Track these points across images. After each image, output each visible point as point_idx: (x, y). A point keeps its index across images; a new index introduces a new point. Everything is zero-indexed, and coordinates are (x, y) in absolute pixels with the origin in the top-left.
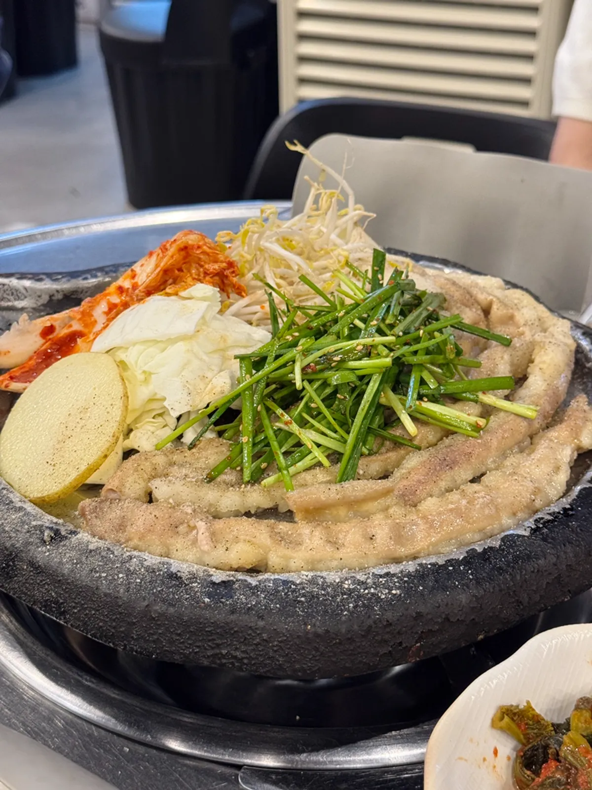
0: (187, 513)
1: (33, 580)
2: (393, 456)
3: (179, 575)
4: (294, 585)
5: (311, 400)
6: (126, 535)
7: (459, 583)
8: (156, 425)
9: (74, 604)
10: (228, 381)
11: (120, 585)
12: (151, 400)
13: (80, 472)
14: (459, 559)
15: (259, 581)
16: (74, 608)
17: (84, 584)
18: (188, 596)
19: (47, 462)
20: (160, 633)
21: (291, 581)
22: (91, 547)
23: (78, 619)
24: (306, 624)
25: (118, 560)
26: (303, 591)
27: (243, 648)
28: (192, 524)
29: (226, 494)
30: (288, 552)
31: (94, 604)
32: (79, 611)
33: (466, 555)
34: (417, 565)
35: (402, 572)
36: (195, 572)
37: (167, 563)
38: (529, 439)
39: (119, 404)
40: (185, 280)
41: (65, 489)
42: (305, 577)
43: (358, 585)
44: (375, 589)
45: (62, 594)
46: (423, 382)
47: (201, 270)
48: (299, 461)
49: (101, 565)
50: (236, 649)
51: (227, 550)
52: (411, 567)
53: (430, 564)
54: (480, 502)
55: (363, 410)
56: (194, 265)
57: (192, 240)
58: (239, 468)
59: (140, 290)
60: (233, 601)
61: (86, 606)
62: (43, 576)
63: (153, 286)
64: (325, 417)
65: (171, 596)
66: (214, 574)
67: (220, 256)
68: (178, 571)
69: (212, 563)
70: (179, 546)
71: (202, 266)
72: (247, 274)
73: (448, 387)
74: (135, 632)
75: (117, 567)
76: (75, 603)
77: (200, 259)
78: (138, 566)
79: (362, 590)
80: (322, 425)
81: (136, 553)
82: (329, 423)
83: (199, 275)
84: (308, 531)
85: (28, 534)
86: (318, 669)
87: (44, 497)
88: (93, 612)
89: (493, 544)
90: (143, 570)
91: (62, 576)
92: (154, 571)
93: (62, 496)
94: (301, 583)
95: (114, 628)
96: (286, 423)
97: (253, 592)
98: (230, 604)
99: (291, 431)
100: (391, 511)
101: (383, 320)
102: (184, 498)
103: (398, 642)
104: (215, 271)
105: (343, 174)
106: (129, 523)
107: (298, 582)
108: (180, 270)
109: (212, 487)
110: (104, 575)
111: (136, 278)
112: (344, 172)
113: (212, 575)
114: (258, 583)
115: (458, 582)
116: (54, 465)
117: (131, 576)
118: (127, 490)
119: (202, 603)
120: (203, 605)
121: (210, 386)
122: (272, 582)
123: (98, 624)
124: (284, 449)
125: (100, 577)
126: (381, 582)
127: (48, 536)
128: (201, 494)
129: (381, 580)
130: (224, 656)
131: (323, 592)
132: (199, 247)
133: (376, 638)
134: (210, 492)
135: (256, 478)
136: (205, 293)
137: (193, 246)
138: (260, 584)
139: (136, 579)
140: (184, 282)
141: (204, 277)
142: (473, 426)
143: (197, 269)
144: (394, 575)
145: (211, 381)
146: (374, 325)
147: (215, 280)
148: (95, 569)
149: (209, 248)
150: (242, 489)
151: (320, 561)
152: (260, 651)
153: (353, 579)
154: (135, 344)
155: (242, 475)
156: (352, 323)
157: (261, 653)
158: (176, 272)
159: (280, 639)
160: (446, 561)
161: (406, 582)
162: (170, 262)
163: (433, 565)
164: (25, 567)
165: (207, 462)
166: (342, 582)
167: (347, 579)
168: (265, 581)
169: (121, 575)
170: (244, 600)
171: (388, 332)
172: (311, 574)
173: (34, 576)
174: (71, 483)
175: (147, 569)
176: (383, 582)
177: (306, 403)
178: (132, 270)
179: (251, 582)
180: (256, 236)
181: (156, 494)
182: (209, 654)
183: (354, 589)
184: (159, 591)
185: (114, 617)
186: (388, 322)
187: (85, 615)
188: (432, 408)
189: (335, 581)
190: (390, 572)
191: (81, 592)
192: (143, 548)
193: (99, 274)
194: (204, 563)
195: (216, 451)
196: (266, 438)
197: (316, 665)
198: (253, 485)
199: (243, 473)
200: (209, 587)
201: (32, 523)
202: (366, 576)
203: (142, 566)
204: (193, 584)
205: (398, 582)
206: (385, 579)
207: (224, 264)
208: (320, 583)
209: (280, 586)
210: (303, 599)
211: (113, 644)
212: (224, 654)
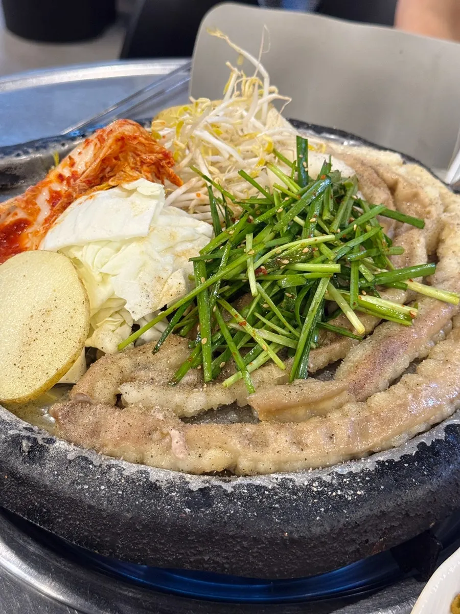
0: (158, 420)
1: (15, 489)
2: (337, 346)
3: (158, 485)
4: (267, 491)
5: (262, 300)
6: (101, 441)
7: (416, 480)
8: (115, 324)
9: (57, 515)
10: (183, 281)
11: (103, 497)
12: (110, 299)
13: (50, 377)
14: (412, 454)
15: (234, 487)
16: (59, 517)
17: (67, 496)
18: (169, 507)
19: (15, 365)
20: (145, 543)
21: (264, 486)
22: (70, 456)
23: (63, 528)
24: (283, 532)
25: (97, 471)
26: (277, 497)
27: (224, 554)
28: (165, 431)
29: (192, 396)
30: (258, 455)
31: (78, 515)
32: (63, 521)
33: (417, 450)
34: (375, 463)
35: (362, 471)
36: (172, 480)
37: (145, 471)
38: (451, 321)
39: (81, 309)
40: (124, 169)
41: (35, 392)
42: (275, 481)
43: (326, 487)
44: (342, 490)
45: (45, 504)
46: (361, 276)
47: (138, 159)
48: (255, 359)
49: (83, 477)
50: (218, 555)
51: (200, 457)
52: (370, 464)
53: (387, 461)
54: (424, 395)
55: (313, 311)
56: (130, 154)
57: (128, 131)
58: (199, 367)
59: (81, 180)
60: (212, 510)
61: (70, 516)
62: (25, 486)
63: (93, 176)
64: (274, 314)
65: (154, 508)
66: (190, 481)
67: (155, 147)
68: (157, 480)
69: (186, 468)
70: (153, 452)
71: (138, 155)
72: (181, 162)
73: (381, 278)
74: (120, 542)
75: (98, 478)
76: (59, 513)
77: (136, 149)
78: (118, 477)
79: (330, 493)
80: (272, 322)
81: (113, 462)
82: (279, 320)
83: (136, 164)
84: (273, 432)
85: (6, 444)
86: (295, 571)
87: (15, 400)
88: (78, 523)
89: (439, 436)
90: (123, 481)
91: (44, 488)
92: (133, 482)
93: (32, 399)
94: (274, 488)
95: (99, 537)
96: (241, 324)
97: (229, 500)
98: (210, 513)
99: (245, 331)
100: (346, 408)
101: (321, 215)
102: (153, 402)
103: (365, 539)
104: (151, 161)
105: (259, 59)
106: (103, 429)
107: (270, 487)
108: (117, 158)
109: (178, 390)
110: (86, 487)
111: (76, 165)
112: (260, 56)
113: (188, 483)
114: (233, 490)
115: (414, 478)
116: (22, 368)
117: (112, 488)
118: (97, 395)
119: (184, 513)
120: (184, 515)
121: (166, 287)
122: (245, 488)
123: (83, 534)
124: (239, 347)
125: (82, 489)
126: (345, 482)
127: (26, 446)
128: (169, 397)
129: (345, 480)
130: (206, 562)
131: (295, 497)
132: (135, 138)
133: (346, 539)
134: (176, 395)
135: (217, 378)
136: (152, 192)
137: (130, 136)
138: (235, 491)
139: (117, 491)
140: (122, 171)
141: (142, 166)
142: (407, 316)
143: (134, 158)
144: (356, 474)
145: (166, 281)
146: (313, 222)
147: (151, 168)
148: (77, 481)
149: (146, 139)
150: (205, 389)
151: (286, 462)
152: (241, 557)
153: (319, 480)
154: (89, 243)
155: (203, 373)
156: (293, 220)
157: (242, 559)
158: (114, 160)
159: (259, 546)
160: (401, 458)
161: (368, 481)
162: (109, 152)
163: (389, 461)
164: (6, 477)
165: (169, 362)
166: (311, 485)
167: (314, 481)
168: (239, 487)
169: (102, 487)
170: (222, 508)
171: (327, 230)
172: (280, 477)
173: (16, 486)
174: (41, 387)
175: (127, 479)
176: (348, 482)
177: (258, 304)
178: (70, 158)
179: (227, 489)
180: (189, 127)
181: (126, 397)
182: (191, 560)
183: (322, 491)
184: (141, 504)
185: (99, 528)
186: (325, 218)
187: (70, 525)
188: (371, 302)
189: (304, 485)
190: (352, 472)
191: (65, 504)
192: (119, 454)
193: (30, 150)
194: (179, 468)
195: (176, 349)
196: (222, 336)
197: (293, 568)
198: (214, 384)
199: (203, 371)
200: (187, 496)
201: (9, 432)
202: (331, 477)
203: (122, 476)
204: (173, 494)
205: (361, 482)
206: (348, 479)
207: (161, 155)
208: (291, 487)
209: (255, 492)
210: (277, 506)
211: (99, 551)
212: (206, 560)
